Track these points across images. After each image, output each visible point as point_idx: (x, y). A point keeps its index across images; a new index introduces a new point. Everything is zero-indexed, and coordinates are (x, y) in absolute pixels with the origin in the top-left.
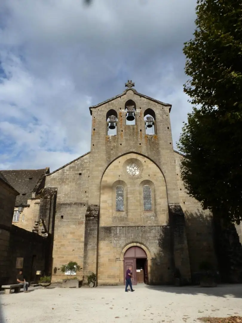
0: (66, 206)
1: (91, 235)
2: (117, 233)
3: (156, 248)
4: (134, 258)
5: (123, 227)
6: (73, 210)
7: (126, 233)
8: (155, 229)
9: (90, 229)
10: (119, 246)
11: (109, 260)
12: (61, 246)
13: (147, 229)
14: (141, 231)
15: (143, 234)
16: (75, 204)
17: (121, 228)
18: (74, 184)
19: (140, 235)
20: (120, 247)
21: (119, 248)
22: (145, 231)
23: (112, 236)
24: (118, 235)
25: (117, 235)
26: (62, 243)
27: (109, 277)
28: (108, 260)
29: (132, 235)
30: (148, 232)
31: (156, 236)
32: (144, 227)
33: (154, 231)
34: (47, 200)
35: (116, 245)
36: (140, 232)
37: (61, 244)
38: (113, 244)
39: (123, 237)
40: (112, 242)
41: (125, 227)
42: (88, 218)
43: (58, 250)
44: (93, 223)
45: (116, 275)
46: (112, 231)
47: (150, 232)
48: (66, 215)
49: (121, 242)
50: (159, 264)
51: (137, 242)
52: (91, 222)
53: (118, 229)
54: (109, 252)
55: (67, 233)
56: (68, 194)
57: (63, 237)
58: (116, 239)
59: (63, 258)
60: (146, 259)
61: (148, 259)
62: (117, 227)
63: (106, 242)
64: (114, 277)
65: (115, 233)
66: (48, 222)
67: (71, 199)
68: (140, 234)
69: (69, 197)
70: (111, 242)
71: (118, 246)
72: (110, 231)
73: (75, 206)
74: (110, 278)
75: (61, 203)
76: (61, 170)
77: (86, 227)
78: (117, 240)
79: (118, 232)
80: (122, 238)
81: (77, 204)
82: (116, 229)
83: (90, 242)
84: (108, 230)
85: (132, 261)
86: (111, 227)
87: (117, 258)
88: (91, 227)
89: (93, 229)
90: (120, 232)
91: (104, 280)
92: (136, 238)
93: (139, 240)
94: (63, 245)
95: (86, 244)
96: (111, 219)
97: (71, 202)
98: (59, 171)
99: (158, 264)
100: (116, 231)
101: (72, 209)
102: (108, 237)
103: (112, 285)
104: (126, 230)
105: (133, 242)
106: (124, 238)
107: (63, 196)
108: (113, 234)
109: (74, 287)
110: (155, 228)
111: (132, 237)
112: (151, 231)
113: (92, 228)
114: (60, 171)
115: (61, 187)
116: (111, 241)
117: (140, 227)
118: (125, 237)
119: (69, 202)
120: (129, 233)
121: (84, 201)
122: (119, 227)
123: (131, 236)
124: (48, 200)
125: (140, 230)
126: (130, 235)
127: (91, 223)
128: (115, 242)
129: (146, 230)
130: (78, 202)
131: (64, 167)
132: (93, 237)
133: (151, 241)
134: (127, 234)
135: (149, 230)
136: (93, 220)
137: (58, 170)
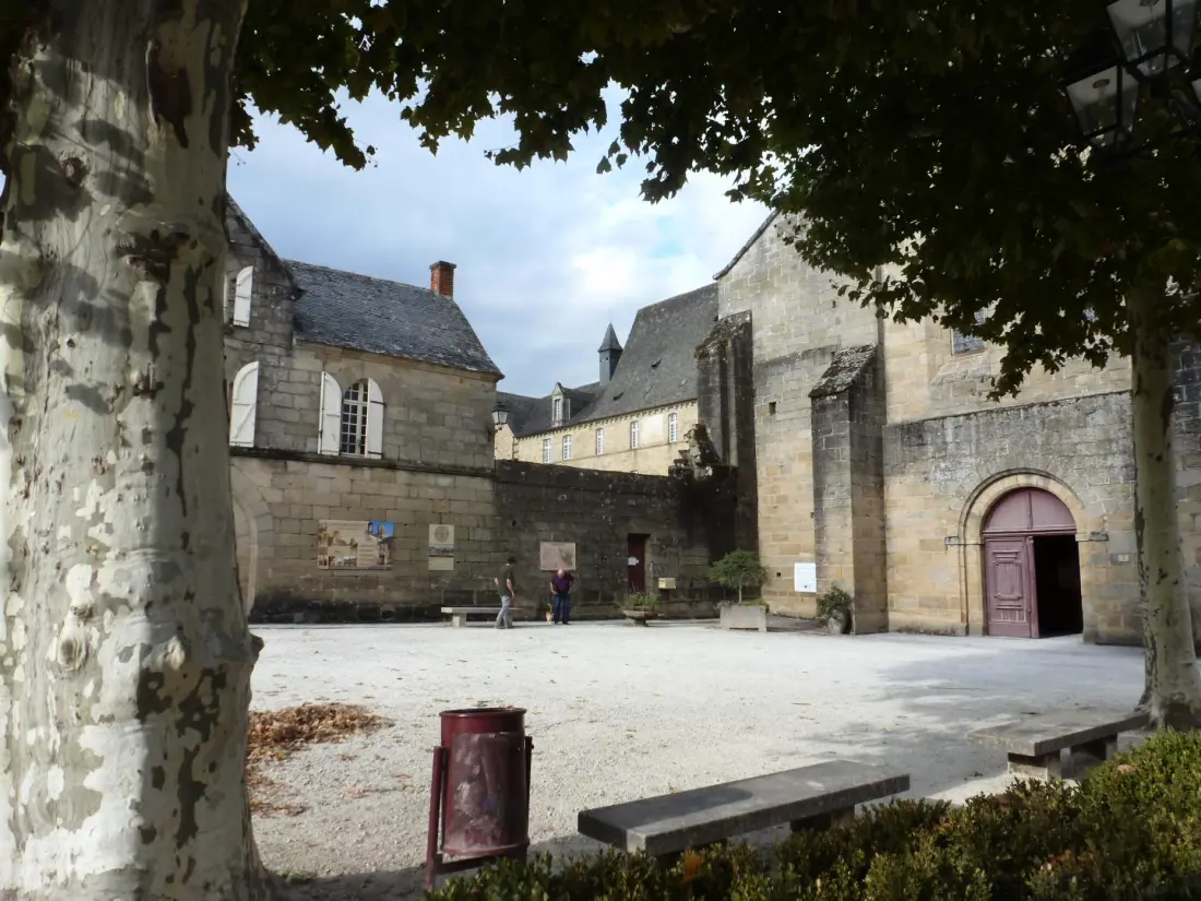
0: (781, 369)
1: (832, 459)
2: (945, 443)
3: (1110, 493)
4: (1026, 536)
5: (967, 416)
6: (799, 380)
7: (978, 440)
8: (1106, 408)
9: (827, 439)
10: (956, 492)
11: (922, 542)
12: (778, 502)
13: (1065, 413)
14: (1043, 422)
15: (1048, 437)
16: (806, 354)
17: (958, 421)
18: (796, 284)
19: (1039, 439)
20: (959, 494)
21: (956, 500)
22: (1058, 421)
23: (930, 455)
24: (951, 447)
25: (945, 449)
26: (782, 493)
27: (925, 604)
28: (918, 542)
29: (1006, 443)
30: (1072, 423)
31: (1110, 441)
32: (1056, 403)
33: (1099, 418)
34: (708, 363)
35: (946, 487)
36: (1039, 427)
37: (778, 497)
38: (932, 483)
39: (971, 455)
40: (931, 476)
41: (975, 414)
42: (819, 403)
43: (772, 515)
44: (836, 417)
45: (948, 597)
46: (928, 438)
47: (1081, 424)
48: (782, 400)
49: (961, 474)
50: (1126, 558)
51: (1028, 472)
52: (829, 414)
53: (949, 424)
54: (921, 515)
55: (791, 459)
56: (782, 325)
57: (782, 473)
58: (943, 465)
59: (786, 538)
60: (1073, 536)
61: (1078, 538)
62: (944, 418)
63: (910, 479)
64: (941, 604)
65: (939, 441)
66: (719, 431)
67: (793, 340)
68: (1037, 436)
69: (787, 336)
70: (926, 479)
71: (952, 492)
72: (920, 437)
73: (805, 361)
74: (928, 606)
75: (767, 360)
76: (754, 246)
77: (815, 435)
78: (947, 469)
79: (949, 439)
80: (963, 460)
81: (811, 354)
82: (943, 426)
83: (829, 485)
84: (914, 432)
85: (1016, 547)
86: (924, 421)
87: (950, 538)
88: (830, 432)
89: (837, 437)
90: (956, 436)
91: (907, 613)
92: (1022, 455)
93: (1035, 460)
94: (783, 499)
95: (818, 494)
96: (925, 392)
97: (793, 350)
98: (751, 249)
99: (1121, 558)
100: (944, 435)
101: (797, 374)
102: (915, 460)
103: (937, 633)
104: (977, 426)
105: (1010, 473)
106: (973, 460)
107: (770, 333)
108: (930, 449)
109: (747, 629)
110: (1106, 404)
111: (1004, 454)
112: (1089, 419)
113: (832, 434)
114: (753, 249)
115: (760, 306)
116: (925, 473)
117: (1035, 409)
118: (978, 454)
119: (785, 353)
120: (990, 436)
121: (831, 337)
122: (953, 419)
123: (1002, 449)
124: (711, 359)
125: (1037, 422)
126: (996, 444)
127: (829, 416)
128: (938, 475)
129: (1062, 416)
130: (812, 347)
131: (761, 232)
132: (839, 465)
133: (1089, 462)
134: (982, 441)
135: (1075, 414)
136: (834, 405)
137: (745, 250)
